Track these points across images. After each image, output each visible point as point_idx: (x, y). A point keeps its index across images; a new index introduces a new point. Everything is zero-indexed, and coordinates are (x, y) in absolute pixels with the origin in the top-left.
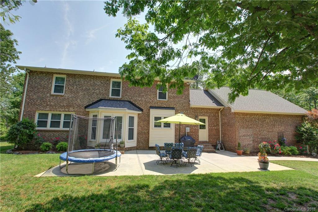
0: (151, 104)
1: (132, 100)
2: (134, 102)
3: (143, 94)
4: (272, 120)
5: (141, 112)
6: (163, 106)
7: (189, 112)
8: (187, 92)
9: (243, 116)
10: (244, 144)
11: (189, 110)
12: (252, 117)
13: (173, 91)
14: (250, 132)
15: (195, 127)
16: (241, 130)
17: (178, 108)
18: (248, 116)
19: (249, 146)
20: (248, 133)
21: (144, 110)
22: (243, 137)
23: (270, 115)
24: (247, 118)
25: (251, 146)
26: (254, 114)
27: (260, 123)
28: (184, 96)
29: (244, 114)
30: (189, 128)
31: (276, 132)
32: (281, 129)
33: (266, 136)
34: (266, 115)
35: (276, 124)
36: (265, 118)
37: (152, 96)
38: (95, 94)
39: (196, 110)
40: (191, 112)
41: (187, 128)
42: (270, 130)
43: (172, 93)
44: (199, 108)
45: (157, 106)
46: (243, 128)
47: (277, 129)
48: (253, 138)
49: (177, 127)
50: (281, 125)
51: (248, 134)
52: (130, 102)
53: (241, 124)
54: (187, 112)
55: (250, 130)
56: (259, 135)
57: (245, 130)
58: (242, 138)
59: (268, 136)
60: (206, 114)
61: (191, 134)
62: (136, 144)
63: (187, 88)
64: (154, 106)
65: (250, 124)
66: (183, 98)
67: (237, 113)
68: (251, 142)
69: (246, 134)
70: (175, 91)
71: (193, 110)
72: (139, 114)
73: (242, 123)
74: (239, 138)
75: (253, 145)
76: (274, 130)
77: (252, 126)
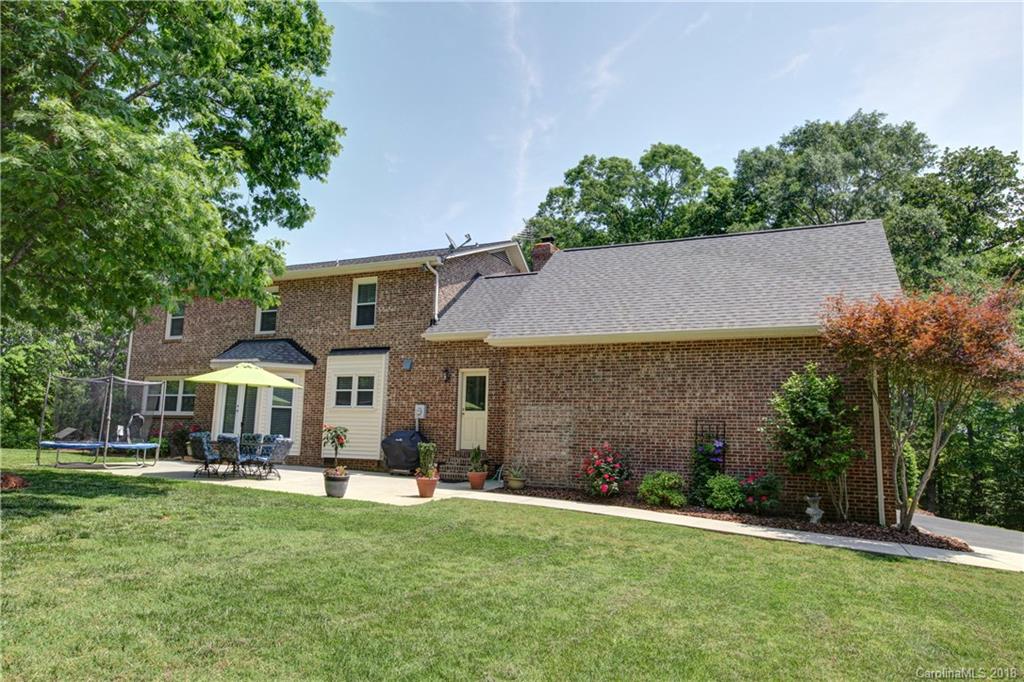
0: (335, 343)
1: (294, 337)
2: (298, 342)
3: (319, 317)
4: (672, 366)
5: (310, 367)
6: (362, 346)
7: (428, 356)
8: (426, 296)
9: (540, 360)
10: (535, 459)
11: (429, 351)
12: (578, 359)
13: (388, 297)
14: (563, 414)
15: (446, 405)
16: (528, 408)
17: (400, 347)
18: (559, 358)
19: (553, 466)
20: (555, 417)
21: (318, 361)
22: (534, 435)
23: (662, 347)
24: (555, 365)
25: (562, 466)
26: (588, 348)
27: (611, 380)
28: (418, 308)
29: (541, 351)
30: (423, 407)
31: (691, 413)
32: (714, 404)
33: (635, 433)
34: (644, 347)
35: (689, 381)
36: (635, 360)
37: (339, 320)
38: (229, 330)
39: (449, 348)
40: (435, 356)
41: (417, 407)
42: (656, 408)
43: (385, 304)
44: (461, 342)
45: (347, 347)
46: (537, 401)
47: (696, 404)
48: (571, 439)
49: (394, 405)
50: (720, 388)
51: (555, 423)
52: (291, 342)
53: (527, 387)
54: (423, 356)
55: (563, 408)
56: (599, 427)
57: (543, 408)
58: (526, 435)
59: (642, 430)
60: (481, 361)
61: (432, 425)
62: (299, 450)
63: (428, 281)
64: (341, 347)
65: (563, 386)
66: (415, 314)
67: (516, 348)
68: (564, 453)
69: (545, 423)
70: (394, 296)
71: (442, 350)
72: (307, 372)
73: (534, 384)
74: (518, 436)
75: (570, 463)
76: (681, 406)
77: (575, 392)
